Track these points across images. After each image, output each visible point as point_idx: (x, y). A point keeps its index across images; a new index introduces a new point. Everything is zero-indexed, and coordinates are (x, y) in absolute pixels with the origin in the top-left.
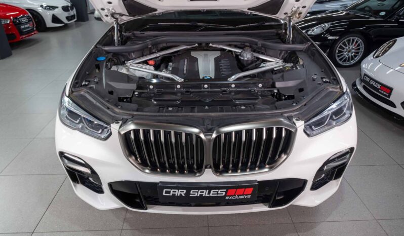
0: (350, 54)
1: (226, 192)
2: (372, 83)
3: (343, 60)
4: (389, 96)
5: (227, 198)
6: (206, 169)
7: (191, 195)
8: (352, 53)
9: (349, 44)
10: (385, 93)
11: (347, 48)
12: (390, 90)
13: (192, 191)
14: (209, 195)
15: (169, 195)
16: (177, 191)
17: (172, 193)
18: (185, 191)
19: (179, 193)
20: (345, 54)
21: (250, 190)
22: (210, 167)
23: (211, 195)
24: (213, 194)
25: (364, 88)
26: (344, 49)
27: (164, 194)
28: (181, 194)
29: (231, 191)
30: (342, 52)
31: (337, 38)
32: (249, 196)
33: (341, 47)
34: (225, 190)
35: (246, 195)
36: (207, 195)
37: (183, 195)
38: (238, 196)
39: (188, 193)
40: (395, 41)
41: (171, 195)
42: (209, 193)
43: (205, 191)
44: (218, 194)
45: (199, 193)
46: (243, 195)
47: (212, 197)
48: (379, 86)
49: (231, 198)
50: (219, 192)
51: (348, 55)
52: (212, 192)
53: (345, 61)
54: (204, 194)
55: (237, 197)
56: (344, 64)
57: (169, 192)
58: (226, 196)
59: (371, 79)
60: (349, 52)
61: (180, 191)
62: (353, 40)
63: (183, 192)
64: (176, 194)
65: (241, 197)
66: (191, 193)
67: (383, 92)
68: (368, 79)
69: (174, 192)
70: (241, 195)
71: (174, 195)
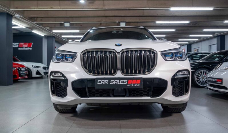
0: (204, 80)
1: (127, 81)
2: (213, 80)
3: (199, 81)
4: (222, 84)
5: (128, 85)
6: (118, 71)
7: (111, 84)
8: (205, 79)
9: (202, 74)
10: (220, 83)
11: (201, 76)
12: (221, 80)
13: (111, 81)
14: (119, 84)
15: (100, 84)
16: (104, 81)
17: (102, 82)
18: (108, 81)
19: (105, 82)
20: (201, 79)
21: (139, 81)
22: (120, 70)
23: (120, 83)
24: (121, 83)
26: (199, 77)
27: (98, 83)
28: (106, 83)
29: (130, 81)
30: (199, 78)
31: (194, 70)
32: (139, 85)
33: (197, 76)
34: (127, 80)
35: (137, 84)
36: (118, 83)
37: (107, 84)
38: (134, 84)
39: (109, 82)
40: (222, 64)
41: (101, 83)
42: (119, 82)
43: (117, 81)
44: (123, 83)
45: (115, 82)
46: (136, 84)
47: (121, 84)
48: (216, 80)
49: (130, 85)
50: (124, 82)
51: (203, 80)
52: (121, 82)
53: (201, 84)
54: (117, 82)
55: (133, 85)
56: (202, 86)
57: (100, 82)
58: (127, 84)
59: (211, 78)
60: (203, 78)
61: (106, 81)
62: (204, 72)
63: (107, 81)
64: (104, 82)
65: (135, 85)
66: (111, 82)
67: (218, 82)
68: (210, 79)
69: (103, 81)
70: (135, 84)
71: (103, 83)
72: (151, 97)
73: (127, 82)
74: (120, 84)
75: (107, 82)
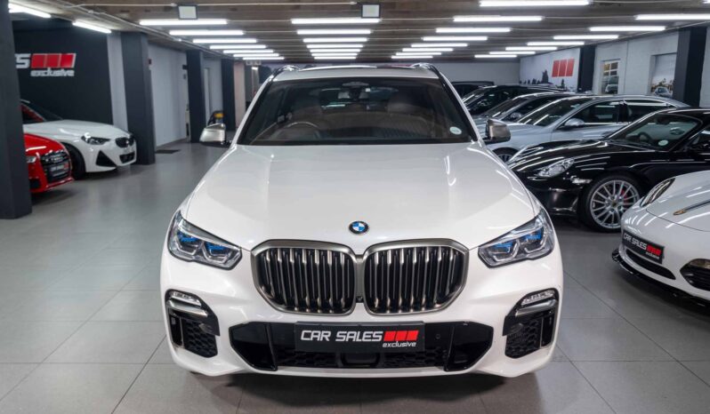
0: (616, 209)
1: (383, 335)
2: (636, 242)
3: (601, 215)
4: (660, 261)
5: (385, 345)
6: (357, 304)
7: (337, 340)
8: (619, 208)
9: (611, 192)
10: (654, 256)
11: (609, 198)
12: (659, 250)
13: (339, 333)
15: (308, 339)
16: (319, 332)
17: (313, 336)
18: (329, 333)
19: (323, 336)
20: (608, 208)
21: (414, 334)
22: (362, 301)
23: (364, 340)
24: (366, 338)
25: (629, 254)
26: (604, 200)
27: (302, 338)
28: (324, 338)
29: (390, 334)
30: (602, 205)
31: (589, 181)
32: (414, 344)
33: (597, 197)
34: (382, 332)
35: (410, 342)
36: (358, 340)
37: (328, 340)
38: (400, 342)
39: (333, 337)
40: (672, 181)
41: (311, 339)
42: (361, 337)
43: (355, 333)
44: (372, 338)
45: (348, 337)
46: (405, 341)
47: (365, 342)
48: (644, 247)
49: (389, 345)
50: (374, 336)
51: (612, 210)
52: (364, 336)
53: (609, 221)
55: (397, 345)
56: (609, 227)
57: (307, 335)
58: (382, 342)
59: (633, 236)
60: (614, 205)
61: (324, 332)
62: (618, 186)
63: (327, 334)
64: (318, 337)
65: (404, 345)
66: (338, 336)
67: (651, 255)
68: (629, 238)
69: (315, 334)
70: (402, 342)
71: (315, 339)
72: (445, 370)
73: (380, 337)
74: (362, 342)
75: (326, 337)
